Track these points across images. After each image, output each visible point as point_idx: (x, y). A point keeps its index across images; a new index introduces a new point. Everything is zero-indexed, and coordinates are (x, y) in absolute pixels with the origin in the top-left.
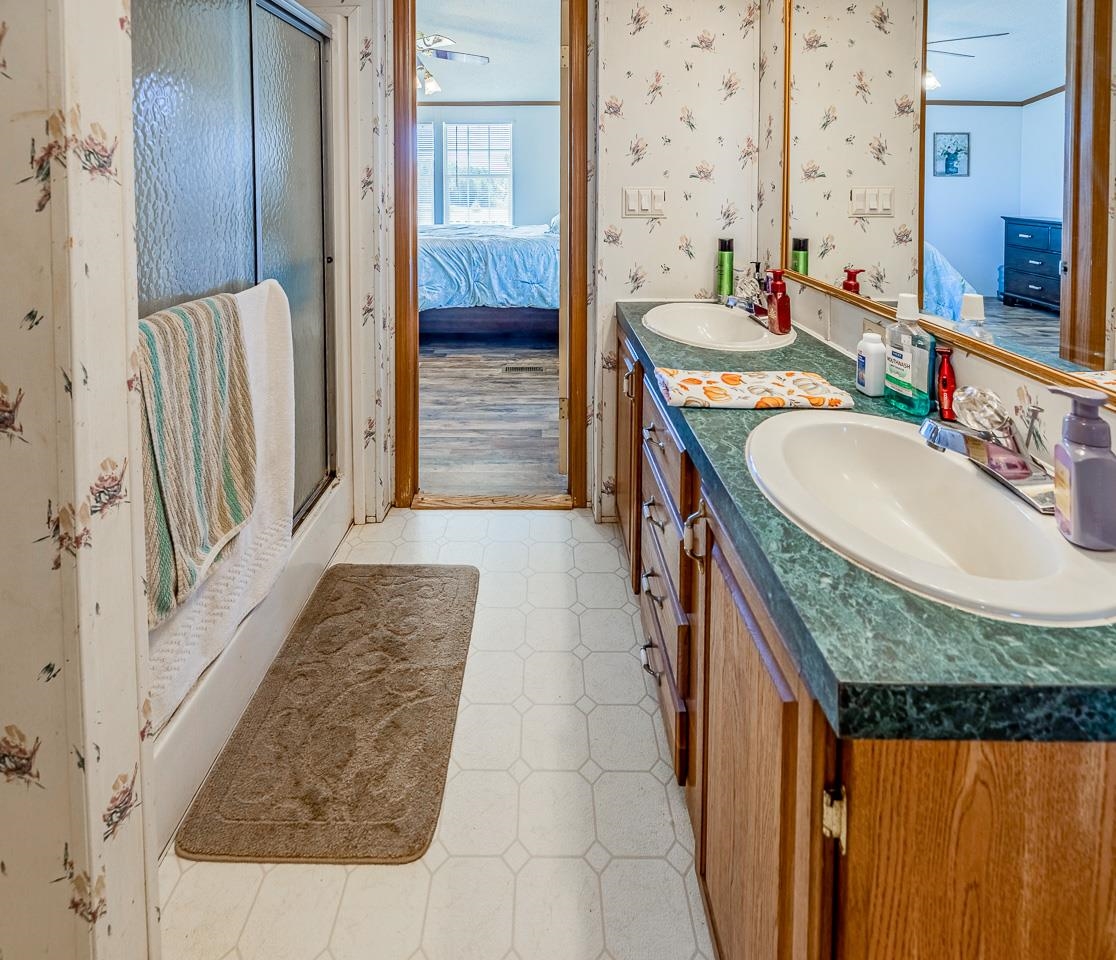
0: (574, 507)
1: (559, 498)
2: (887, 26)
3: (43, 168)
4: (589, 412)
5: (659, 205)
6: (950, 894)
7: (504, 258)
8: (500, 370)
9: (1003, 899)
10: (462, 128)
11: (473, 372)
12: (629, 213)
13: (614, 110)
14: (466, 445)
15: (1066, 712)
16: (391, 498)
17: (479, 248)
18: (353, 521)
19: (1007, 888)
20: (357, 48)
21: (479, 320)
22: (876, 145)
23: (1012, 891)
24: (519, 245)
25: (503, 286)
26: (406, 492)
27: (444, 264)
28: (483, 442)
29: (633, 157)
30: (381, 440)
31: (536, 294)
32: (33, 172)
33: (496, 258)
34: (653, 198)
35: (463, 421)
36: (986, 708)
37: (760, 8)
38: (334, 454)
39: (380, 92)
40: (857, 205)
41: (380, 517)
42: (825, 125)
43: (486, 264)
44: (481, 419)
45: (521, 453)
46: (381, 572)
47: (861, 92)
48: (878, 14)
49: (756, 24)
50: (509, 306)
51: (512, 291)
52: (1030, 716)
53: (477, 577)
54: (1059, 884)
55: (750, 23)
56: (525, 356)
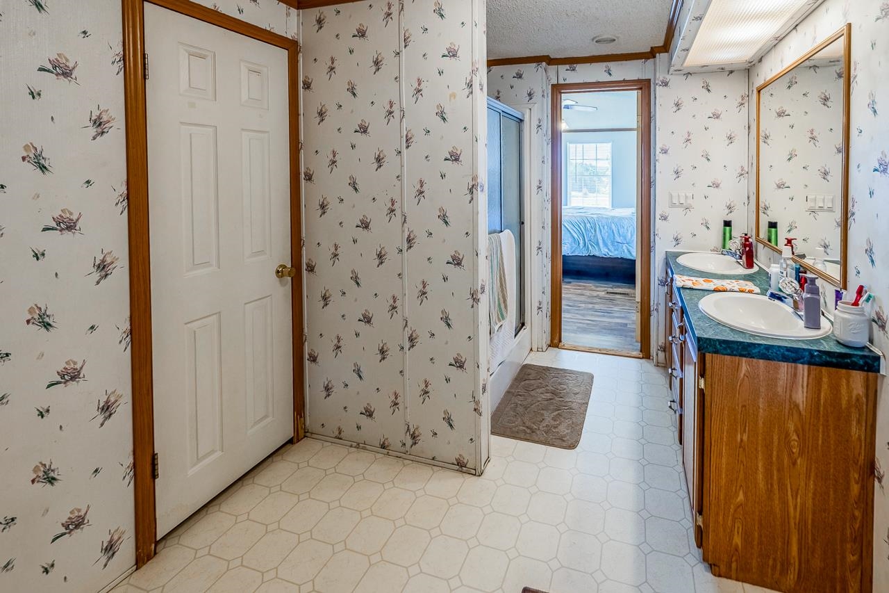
0: (643, 358)
1: (635, 353)
2: (829, 103)
3: (471, 191)
4: (652, 309)
5: (689, 202)
6: (737, 408)
7: (606, 227)
8: (603, 293)
9: (754, 411)
10: (580, 146)
11: (588, 293)
12: (673, 205)
13: (665, 151)
14: (585, 326)
15: (764, 351)
16: (549, 342)
17: (591, 221)
18: (531, 350)
19: (755, 408)
20: (535, 123)
21: (591, 264)
22: (823, 171)
23: (757, 410)
24: (616, 220)
25: (605, 245)
26: (555, 341)
27: (571, 231)
28: (594, 325)
29: (675, 176)
30: (544, 311)
31: (626, 250)
32: (468, 192)
33: (601, 228)
34: (686, 197)
35: (583, 315)
36: (740, 347)
37: (748, 96)
38: (524, 315)
39: (545, 144)
40: (810, 204)
41: (544, 349)
42: (789, 159)
43: (595, 231)
44: (592, 315)
45: (615, 332)
46: (548, 369)
47: (812, 141)
48: (823, 97)
49: (746, 105)
50: (609, 256)
51: (610, 247)
52: (753, 351)
53: (593, 377)
54: (771, 409)
55: (742, 104)
56: (619, 287)
